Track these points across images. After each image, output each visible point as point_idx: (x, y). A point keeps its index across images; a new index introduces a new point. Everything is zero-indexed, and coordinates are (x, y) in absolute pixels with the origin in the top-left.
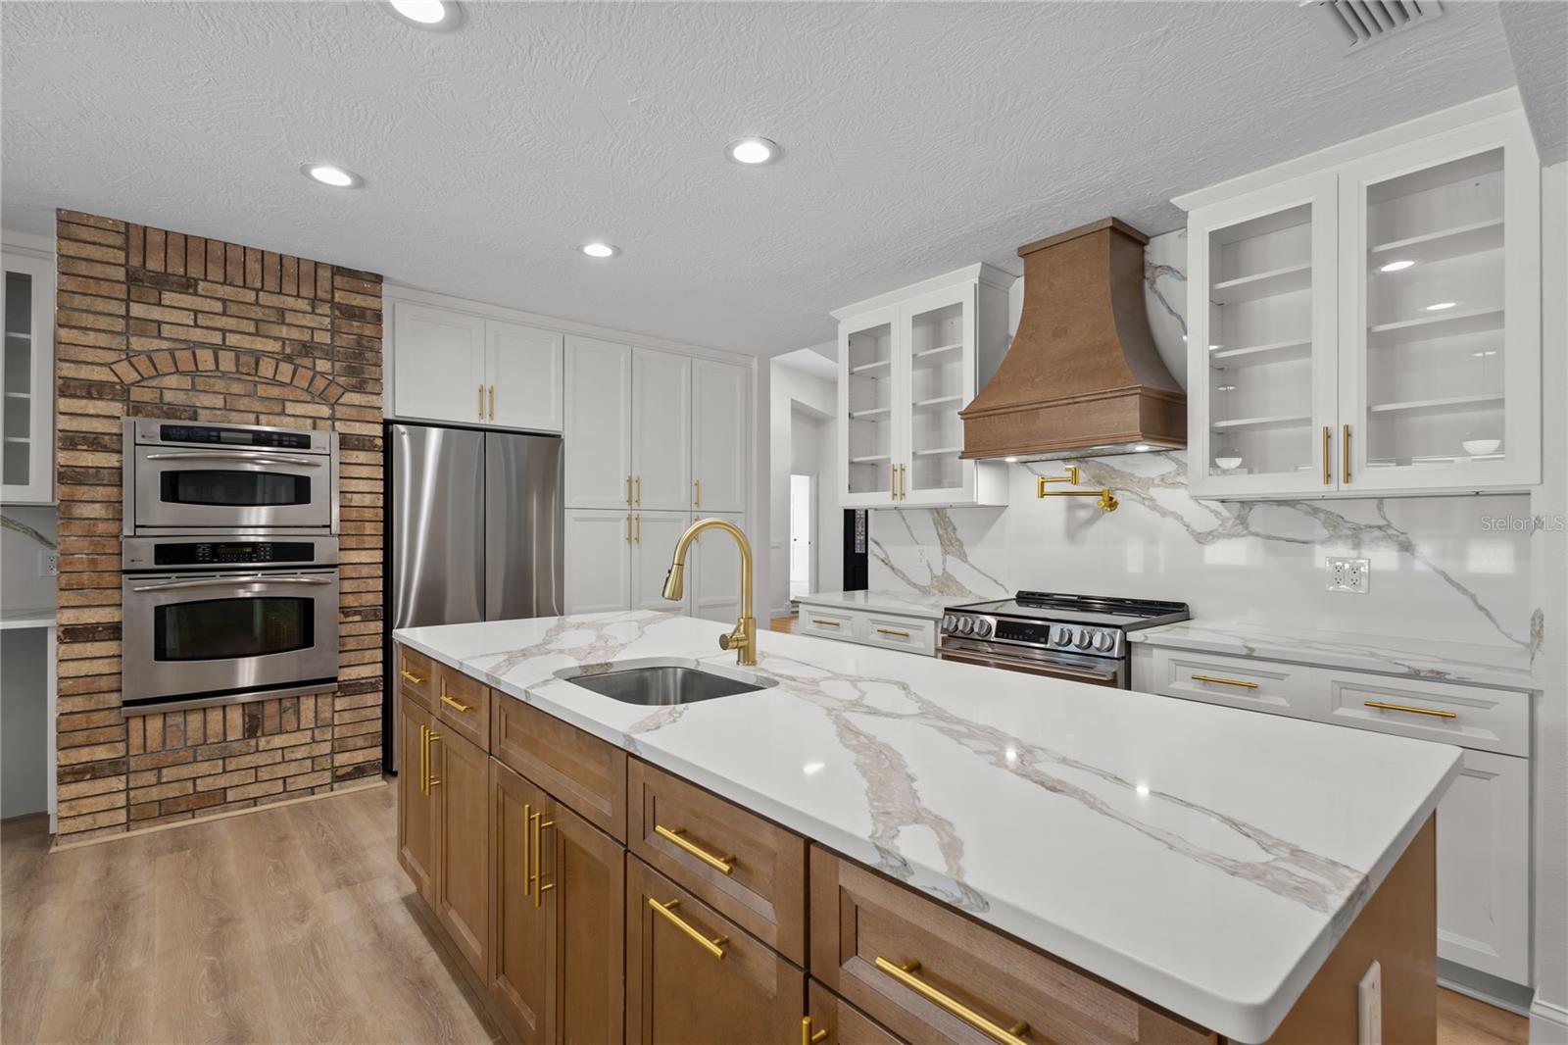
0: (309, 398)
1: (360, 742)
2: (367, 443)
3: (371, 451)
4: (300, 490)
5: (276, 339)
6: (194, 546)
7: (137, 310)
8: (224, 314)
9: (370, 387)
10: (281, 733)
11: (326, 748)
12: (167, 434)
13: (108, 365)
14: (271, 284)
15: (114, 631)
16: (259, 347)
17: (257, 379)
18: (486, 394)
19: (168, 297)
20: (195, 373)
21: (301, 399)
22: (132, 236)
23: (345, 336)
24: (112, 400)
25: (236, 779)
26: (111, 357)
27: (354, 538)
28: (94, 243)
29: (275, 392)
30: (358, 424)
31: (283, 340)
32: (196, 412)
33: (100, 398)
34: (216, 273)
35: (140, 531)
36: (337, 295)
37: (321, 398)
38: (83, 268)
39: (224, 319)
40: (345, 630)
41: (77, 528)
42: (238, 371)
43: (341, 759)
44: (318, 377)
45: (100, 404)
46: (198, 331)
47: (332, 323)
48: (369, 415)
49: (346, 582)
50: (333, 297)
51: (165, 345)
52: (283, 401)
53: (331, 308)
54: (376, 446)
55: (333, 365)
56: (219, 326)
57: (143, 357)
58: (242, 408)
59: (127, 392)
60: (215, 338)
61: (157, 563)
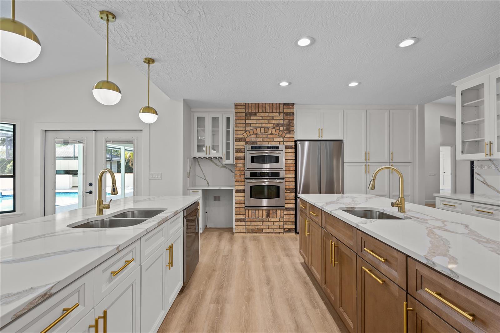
0: (278, 137)
1: (290, 223)
2: (291, 147)
3: (291, 149)
4: (277, 160)
5: (272, 123)
6: (257, 173)
7: (247, 122)
8: (262, 119)
9: (291, 133)
10: (273, 218)
11: (282, 223)
12: (252, 148)
13: (242, 134)
14: (271, 111)
15: (243, 191)
16: (269, 126)
17: (268, 134)
18: (321, 131)
19: (252, 118)
20: (257, 134)
22: (246, 105)
23: (286, 120)
24: (243, 141)
25: (264, 227)
26: (243, 132)
27: (288, 171)
28: (240, 109)
29: (271, 136)
30: (289, 142)
31: (273, 123)
32: (257, 143)
34: (260, 111)
35: (248, 169)
36: (284, 110)
37: (281, 136)
38: (238, 114)
39: (262, 120)
40: (286, 194)
41: (238, 169)
42: (265, 132)
43: (286, 227)
44: (280, 131)
45: (241, 142)
46: (257, 124)
47: (283, 118)
48: (291, 140)
49: (286, 182)
50: (283, 111)
51: (252, 128)
52: (273, 138)
53: (283, 114)
54: (293, 147)
55: (283, 128)
56: (261, 122)
57: (248, 132)
58: (265, 141)
59: (245, 139)
60: (260, 125)
61: (251, 176)
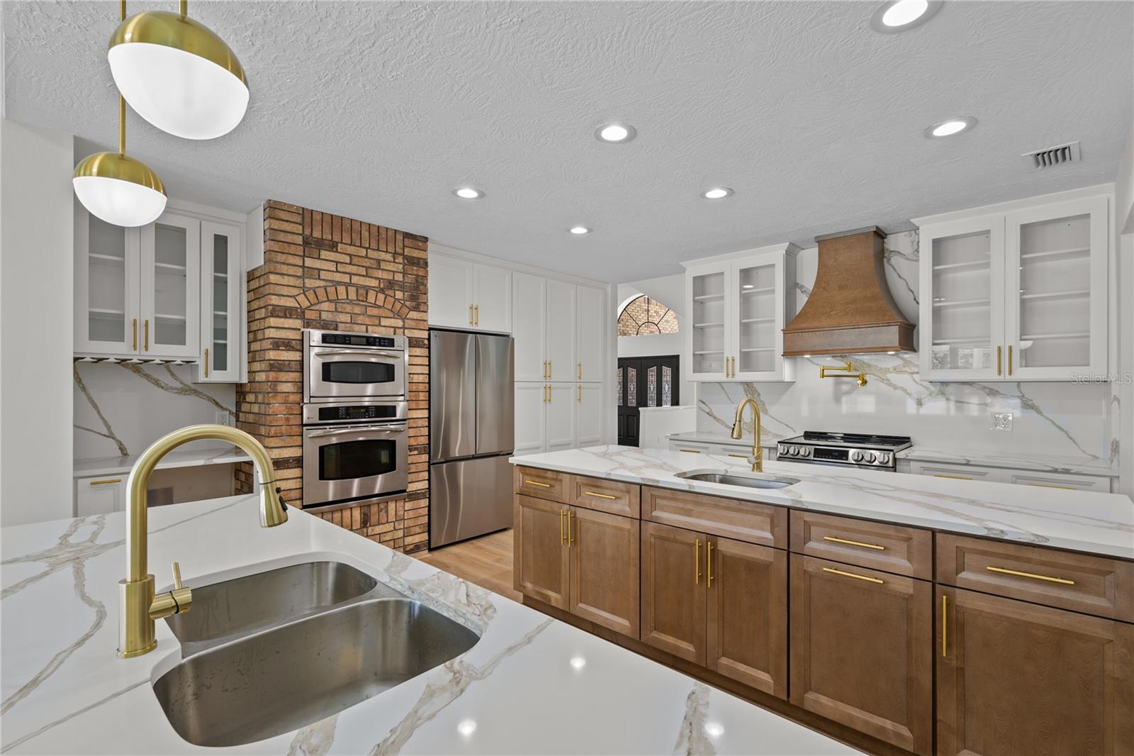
0: (392, 315)
1: (417, 530)
2: (420, 343)
3: (422, 347)
4: (388, 373)
5: (376, 278)
6: (337, 408)
7: (309, 262)
8: (351, 264)
9: (422, 308)
10: (379, 524)
11: (400, 534)
12: (325, 339)
13: (294, 297)
14: (374, 245)
15: (299, 462)
16: (368, 284)
17: (367, 304)
18: (474, 310)
19: (324, 254)
20: (336, 301)
21: (388, 316)
22: (306, 216)
23: (410, 276)
24: (297, 318)
26: (295, 291)
27: (415, 402)
28: (287, 221)
29: (375, 312)
30: (416, 331)
31: (379, 279)
32: (337, 325)
33: (291, 318)
34: (347, 239)
35: (313, 400)
36: (406, 250)
37: (398, 315)
38: (282, 237)
39: (351, 266)
40: (410, 460)
41: (280, 398)
42: (358, 300)
43: (409, 540)
44: (397, 302)
45: (290, 321)
46: (338, 274)
47: (403, 268)
48: (422, 325)
49: (411, 430)
50: (404, 252)
51: (322, 283)
52: (379, 317)
53: (403, 258)
54: (425, 344)
55: (404, 295)
56: (348, 271)
57: (311, 291)
58: (360, 322)
59: (304, 313)
60: (346, 279)
61: (320, 420)
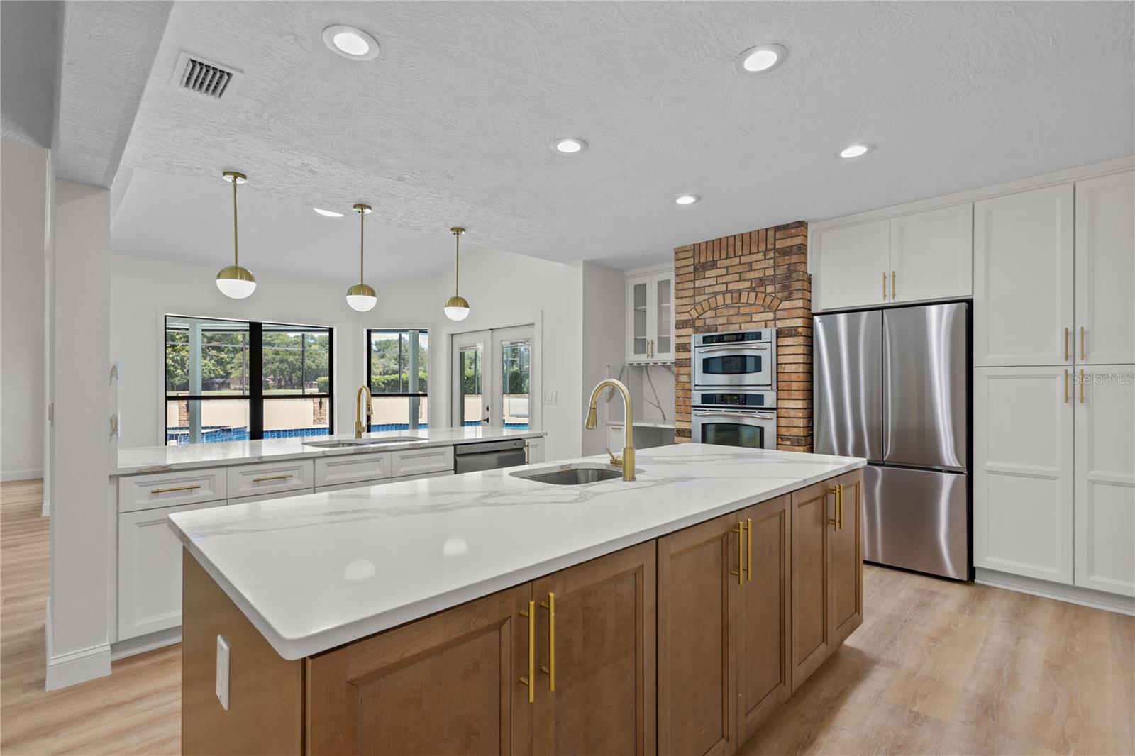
0: (763, 310)
2: (793, 332)
3: (795, 336)
4: (756, 364)
5: (748, 280)
6: (714, 395)
7: (698, 284)
8: (727, 274)
12: (706, 340)
13: (689, 312)
14: (746, 251)
15: (688, 433)
16: (741, 287)
17: (740, 305)
19: (708, 274)
20: (716, 308)
21: (759, 311)
22: (696, 249)
23: (781, 267)
24: (690, 327)
26: (689, 308)
27: (786, 392)
28: (685, 258)
29: (747, 310)
30: (788, 320)
31: (751, 280)
32: (717, 328)
33: (686, 328)
34: (724, 255)
35: (697, 388)
36: (777, 244)
37: (769, 308)
38: (681, 271)
39: (727, 276)
41: (680, 386)
42: (732, 303)
44: (768, 296)
45: (686, 330)
46: (718, 286)
47: (774, 262)
48: (800, 313)
49: (781, 420)
50: (775, 246)
51: (706, 297)
52: (751, 314)
53: (774, 253)
54: (801, 333)
55: (775, 288)
56: (725, 281)
57: (699, 305)
58: (734, 322)
59: (694, 322)
60: (723, 288)
61: (702, 403)
